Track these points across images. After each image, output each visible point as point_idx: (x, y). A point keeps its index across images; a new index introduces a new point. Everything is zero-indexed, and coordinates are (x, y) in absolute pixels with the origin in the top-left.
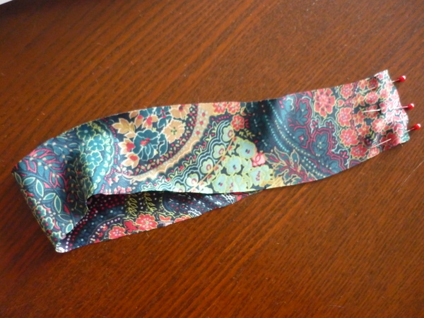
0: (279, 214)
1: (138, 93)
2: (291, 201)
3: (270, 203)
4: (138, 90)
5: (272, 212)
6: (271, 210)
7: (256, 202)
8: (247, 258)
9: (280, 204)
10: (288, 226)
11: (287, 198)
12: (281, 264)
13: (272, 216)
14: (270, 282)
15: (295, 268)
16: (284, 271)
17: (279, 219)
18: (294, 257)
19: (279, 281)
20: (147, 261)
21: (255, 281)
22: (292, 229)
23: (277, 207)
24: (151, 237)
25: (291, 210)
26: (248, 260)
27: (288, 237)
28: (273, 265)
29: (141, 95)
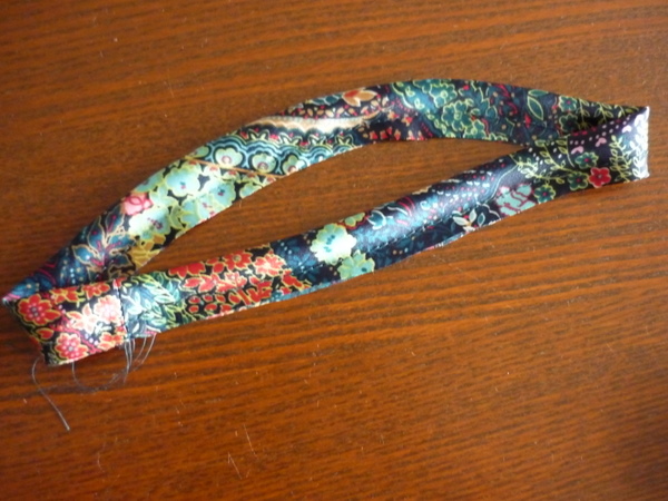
0: (446, 313)
1: (367, 19)
2: (475, 308)
3: (443, 288)
4: (371, 14)
5: (437, 303)
6: (438, 299)
7: (422, 272)
8: (353, 341)
9: (456, 300)
10: (445, 339)
11: (473, 299)
12: (395, 387)
13: (433, 308)
14: (360, 401)
15: (412, 409)
16: (393, 401)
17: (439, 320)
18: (423, 393)
19: (374, 410)
20: (213, 238)
21: (340, 383)
22: (449, 348)
23: (448, 301)
24: (242, 211)
25: (466, 321)
26: (352, 345)
27: (435, 356)
28: (383, 379)
29: (368, 24)
